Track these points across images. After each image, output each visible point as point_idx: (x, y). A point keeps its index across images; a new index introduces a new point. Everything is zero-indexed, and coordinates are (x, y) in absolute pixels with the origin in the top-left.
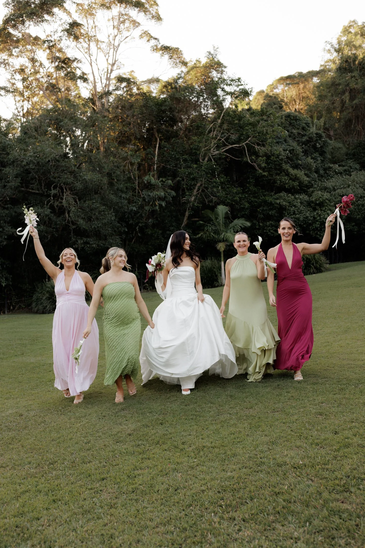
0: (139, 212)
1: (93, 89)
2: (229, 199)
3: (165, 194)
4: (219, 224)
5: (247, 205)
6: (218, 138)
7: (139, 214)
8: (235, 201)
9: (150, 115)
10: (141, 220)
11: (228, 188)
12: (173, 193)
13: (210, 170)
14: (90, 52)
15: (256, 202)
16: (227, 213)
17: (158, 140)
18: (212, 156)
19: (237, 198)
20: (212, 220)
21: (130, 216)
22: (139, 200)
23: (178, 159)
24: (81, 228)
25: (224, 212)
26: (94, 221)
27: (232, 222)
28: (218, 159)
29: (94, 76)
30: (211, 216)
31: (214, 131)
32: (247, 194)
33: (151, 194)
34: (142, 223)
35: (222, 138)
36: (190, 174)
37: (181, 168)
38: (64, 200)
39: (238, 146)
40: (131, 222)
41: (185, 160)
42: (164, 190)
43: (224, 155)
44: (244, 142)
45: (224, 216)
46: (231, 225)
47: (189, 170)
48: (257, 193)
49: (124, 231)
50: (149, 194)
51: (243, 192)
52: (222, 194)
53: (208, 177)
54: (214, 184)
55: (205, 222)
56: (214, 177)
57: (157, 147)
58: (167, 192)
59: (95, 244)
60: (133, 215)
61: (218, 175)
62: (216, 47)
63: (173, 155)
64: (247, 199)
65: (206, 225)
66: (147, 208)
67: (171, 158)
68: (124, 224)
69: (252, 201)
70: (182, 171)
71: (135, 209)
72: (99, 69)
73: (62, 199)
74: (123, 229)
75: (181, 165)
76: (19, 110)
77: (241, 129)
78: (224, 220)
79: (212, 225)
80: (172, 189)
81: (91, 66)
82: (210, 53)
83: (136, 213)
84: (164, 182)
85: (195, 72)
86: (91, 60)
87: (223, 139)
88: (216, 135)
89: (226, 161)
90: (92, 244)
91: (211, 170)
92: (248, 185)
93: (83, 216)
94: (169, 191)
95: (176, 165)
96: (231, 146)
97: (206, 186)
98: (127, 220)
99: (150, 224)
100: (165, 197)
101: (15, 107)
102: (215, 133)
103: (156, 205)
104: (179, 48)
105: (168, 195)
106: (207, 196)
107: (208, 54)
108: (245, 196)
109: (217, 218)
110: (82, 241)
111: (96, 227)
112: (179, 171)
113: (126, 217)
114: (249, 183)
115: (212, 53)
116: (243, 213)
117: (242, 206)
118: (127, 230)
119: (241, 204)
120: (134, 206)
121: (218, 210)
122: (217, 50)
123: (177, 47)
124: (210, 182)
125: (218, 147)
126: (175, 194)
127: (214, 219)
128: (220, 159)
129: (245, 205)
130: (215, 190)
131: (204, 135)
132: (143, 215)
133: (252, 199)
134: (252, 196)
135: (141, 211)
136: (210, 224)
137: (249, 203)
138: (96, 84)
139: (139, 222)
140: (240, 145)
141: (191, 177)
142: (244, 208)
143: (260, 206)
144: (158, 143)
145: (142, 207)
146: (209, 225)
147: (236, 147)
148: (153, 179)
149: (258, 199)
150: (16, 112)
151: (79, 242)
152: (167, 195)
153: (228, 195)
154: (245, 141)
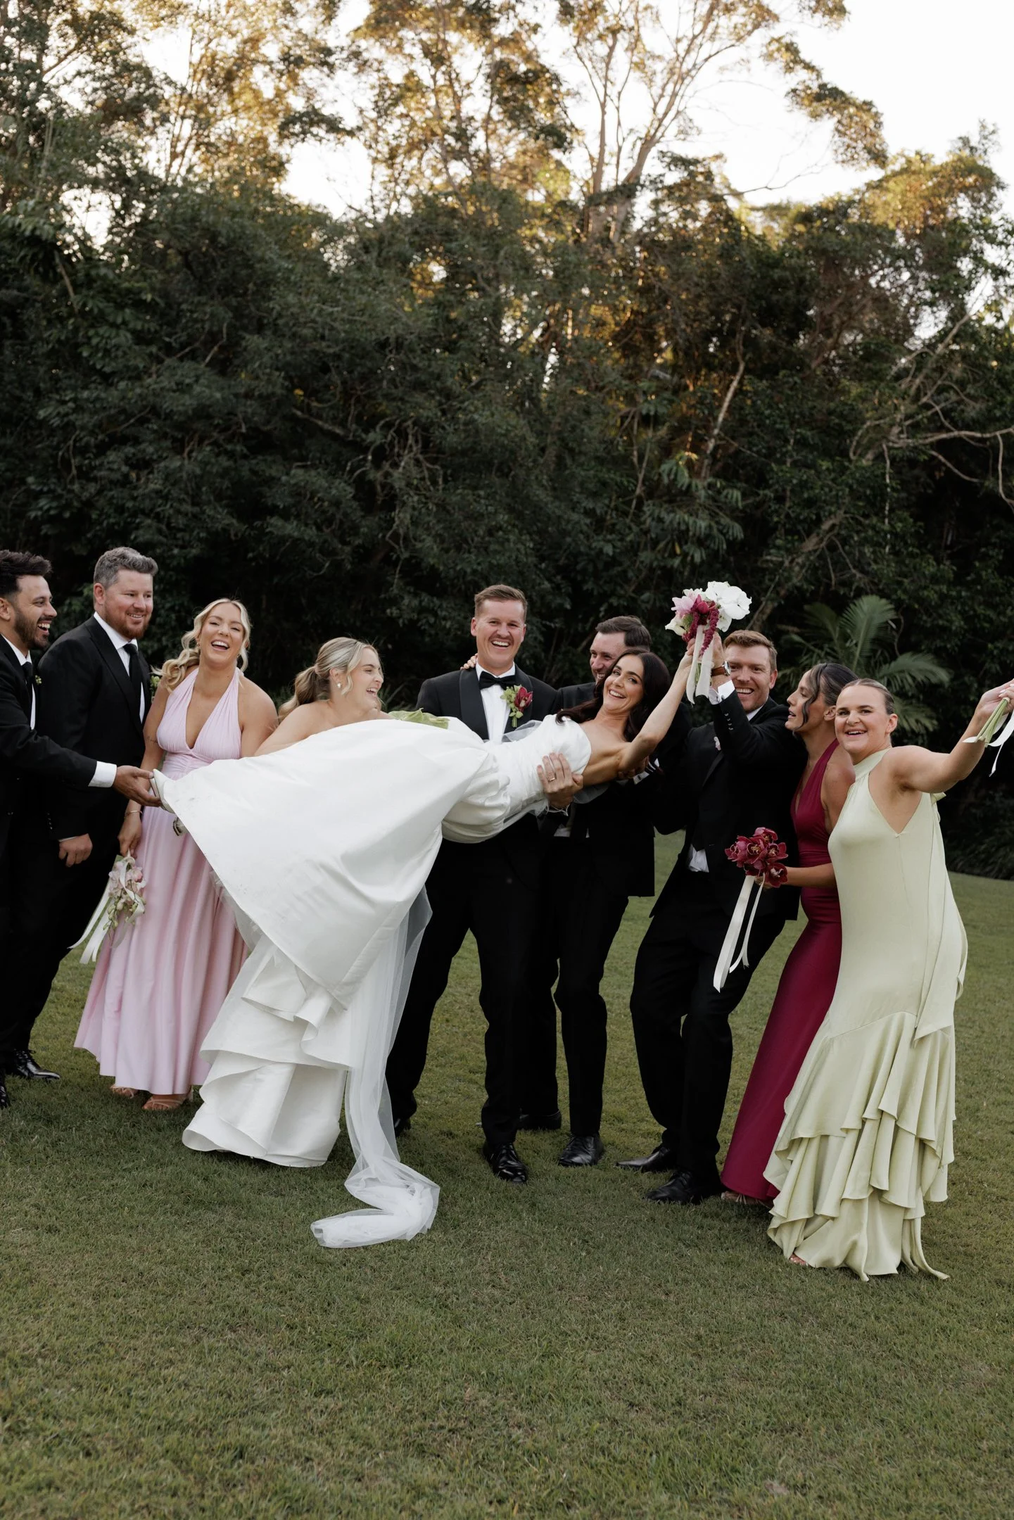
0: (620, 564)
1: (591, 182)
2: (905, 591)
3: (710, 527)
4: (849, 656)
5: (958, 623)
6: (924, 400)
7: (620, 569)
8: (921, 601)
9: (733, 287)
10: (622, 587)
11: (912, 555)
12: (737, 531)
13: (869, 487)
14: (610, 74)
15: (991, 621)
16: (884, 627)
17: (742, 368)
18: (890, 448)
19: (931, 595)
20: (831, 640)
21: (590, 568)
22: (630, 528)
23: (780, 435)
24: (424, 565)
25: (878, 620)
26: (469, 552)
27: (894, 658)
28: (905, 463)
29: (603, 145)
30: (830, 628)
31: (915, 377)
32: (969, 589)
33: (668, 518)
34: (620, 597)
35: (938, 403)
36: (803, 485)
37: (781, 462)
38: (401, 470)
39: (978, 435)
40: (589, 586)
41: (802, 443)
42: (713, 515)
43: (924, 453)
44: (1000, 429)
45: (872, 634)
46: (886, 669)
47: (805, 475)
48: (1001, 595)
49: (561, 605)
50: (664, 514)
51: (958, 580)
52: (888, 569)
53: (858, 508)
54: (870, 532)
55: (807, 639)
56: (879, 513)
57: (732, 389)
58: (718, 523)
59: (452, 619)
60: (600, 566)
61: (891, 510)
62: (991, 128)
63: (768, 417)
64: (963, 604)
65: (809, 651)
66: (646, 556)
67: (759, 426)
68: (566, 588)
69: (976, 616)
70: (784, 472)
71: (609, 550)
72: (619, 124)
73: (395, 465)
74: (559, 601)
75: (784, 455)
76: (377, 204)
77: (1003, 391)
78: (868, 646)
79: (827, 654)
80: (736, 519)
81: (604, 113)
82: (965, 141)
83: (613, 562)
84: (719, 492)
85: (902, 186)
86: (606, 94)
87: (937, 408)
88: (918, 389)
89: (932, 476)
90: (445, 618)
91: (872, 488)
92: (977, 564)
93: (439, 528)
94: (725, 520)
95: (770, 453)
96: (956, 433)
97: (843, 532)
98: (579, 578)
99: (643, 606)
100: (709, 536)
101: (368, 194)
102: (918, 381)
103: (673, 555)
104: (875, 103)
105: (720, 531)
106: (841, 566)
107: (960, 144)
108: (959, 592)
109: (845, 638)
110: (415, 602)
111: (469, 570)
112: (772, 470)
113: (579, 567)
114: (984, 558)
115: (973, 143)
116: (939, 643)
117: (941, 622)
118: (568, 607)
119: (940, 617)
120: (609, 541)
121: (858, 611)
122: (993, 137)
123: (868, 99)
124: (860, 523)
125: (915, 428)
126: (741, 535)
127: (836, 636)
128: (912, 463)
129: (951, 622)
130: (868, 550)
131: (881, 380)
132: (630, 574)
133: (980, 610)
134: (981, 598)
135: (627, 563)
136: (822, 649)
137: (967, 619)
138: (604, 168)
139: (613, 593)
140: (988, 435)
141: (806, 495)
142: (944, 629)
143: (996, 635)
144: (738, 377)
145: (634, 549)
146: (817, 651)
147: (973, 438)
148: (686, 474)
149: (999, 614)
150: (367, 209)
151: (406, 601)
152: (715, 531)
153: (906, 577)
154: (1006, 427)
